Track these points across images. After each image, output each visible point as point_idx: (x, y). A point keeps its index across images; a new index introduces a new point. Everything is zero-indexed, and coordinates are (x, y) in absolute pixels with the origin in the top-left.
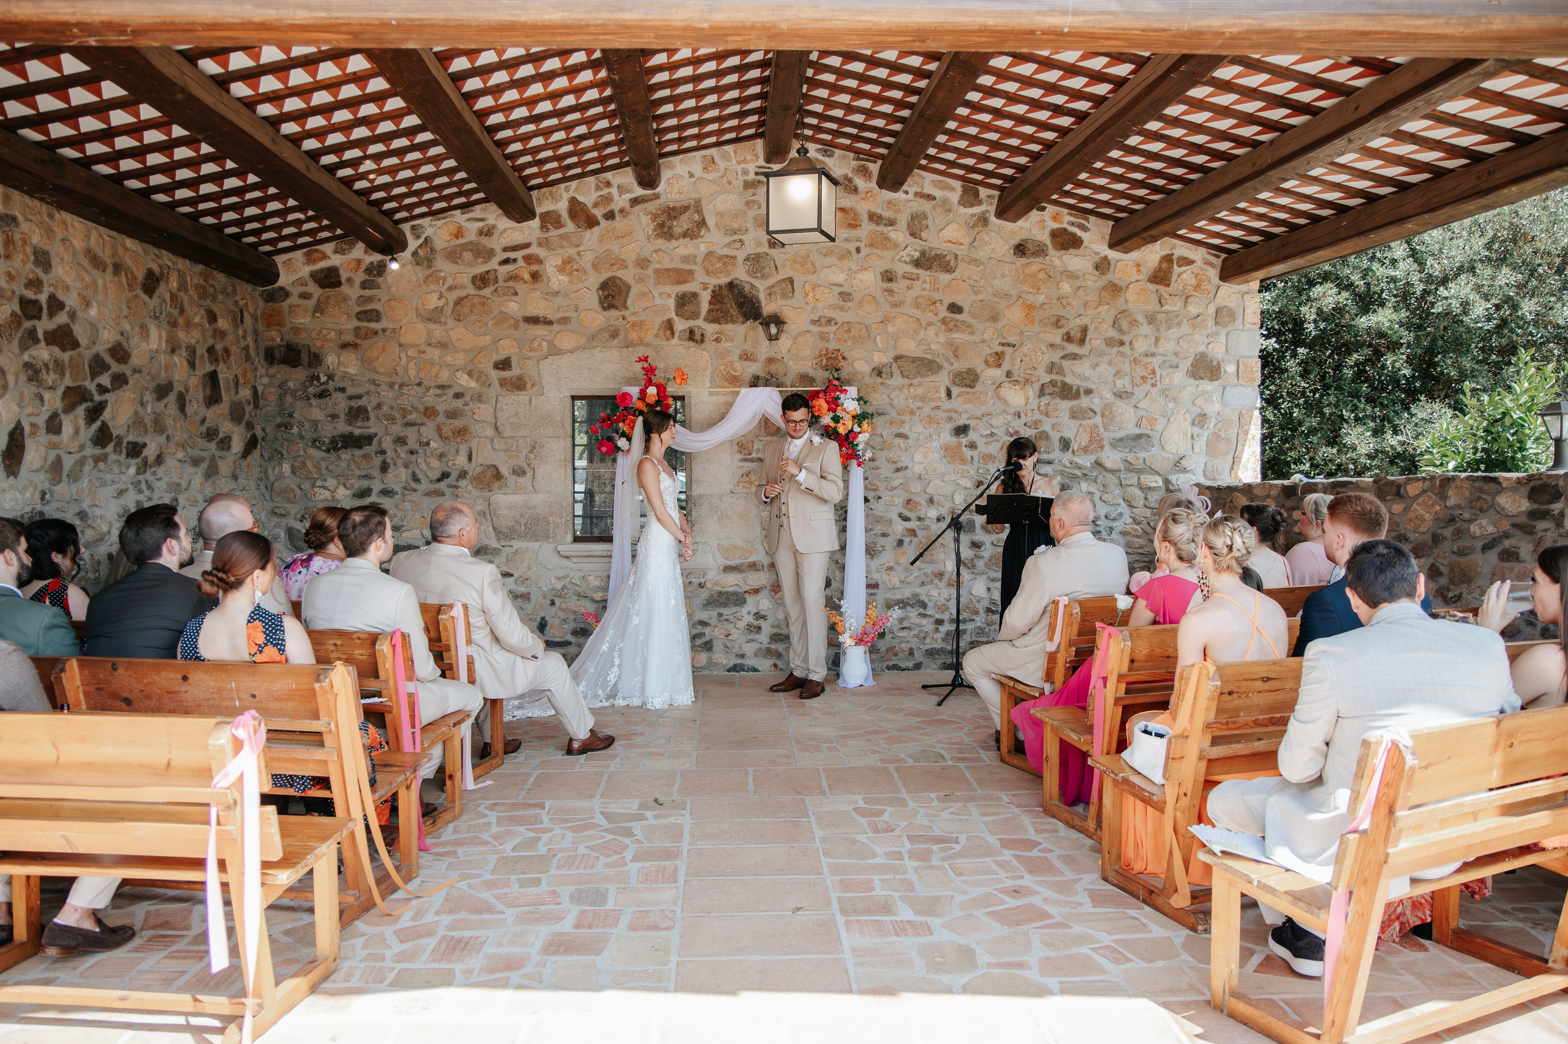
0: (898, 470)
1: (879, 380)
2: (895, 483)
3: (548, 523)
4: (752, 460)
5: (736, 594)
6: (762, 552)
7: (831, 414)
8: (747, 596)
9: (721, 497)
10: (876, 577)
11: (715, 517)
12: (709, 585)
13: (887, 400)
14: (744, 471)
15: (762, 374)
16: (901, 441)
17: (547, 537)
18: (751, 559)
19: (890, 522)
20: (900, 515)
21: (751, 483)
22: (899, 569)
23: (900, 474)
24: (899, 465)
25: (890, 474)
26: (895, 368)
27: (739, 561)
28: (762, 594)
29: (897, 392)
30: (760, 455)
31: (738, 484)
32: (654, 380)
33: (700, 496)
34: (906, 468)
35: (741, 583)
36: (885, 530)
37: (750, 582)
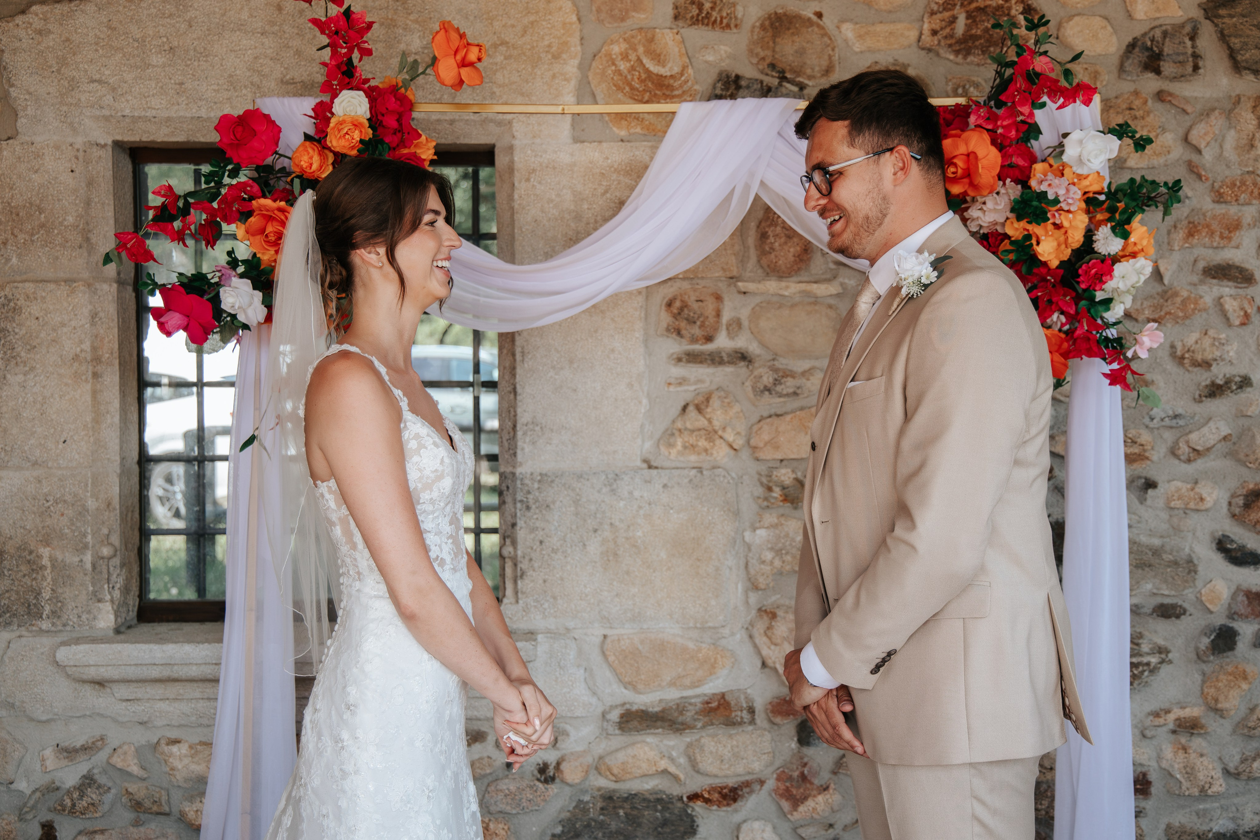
0: (1215, 391)
1: (1150, 83)
2: (1200, 438)
3: (35, 567)
4: (716, 359)
5: (660, 801)
6: (749, 665)
7: (1012, 191)
8: (698, 807)
9: (613, 479)
10: (1147, 756)
11: (594, 547)
12: (571, 773)
13: (1178, 152)
14: (687, 393)
15: (748, 71)
16: (1226, 290)
17: (33, 612)
18: (713, 687)
19: (1190, 567)
20: (1223, 546)
21: (711, 434)
22: (1220, 728)
23: (1220, 406)
24: (1219, 373)
25: (1183, 406)
26: (1208, 42)
27: (672, 695)
28: (750, 804)
29: (1217, 122)
30: (742, 342)
31: (669, 436)
32: (365, 68)
33: (544, 479)
34: (1245, 382)
35: (680, 767)
36: (1169, 595)
37: (708, 764)
